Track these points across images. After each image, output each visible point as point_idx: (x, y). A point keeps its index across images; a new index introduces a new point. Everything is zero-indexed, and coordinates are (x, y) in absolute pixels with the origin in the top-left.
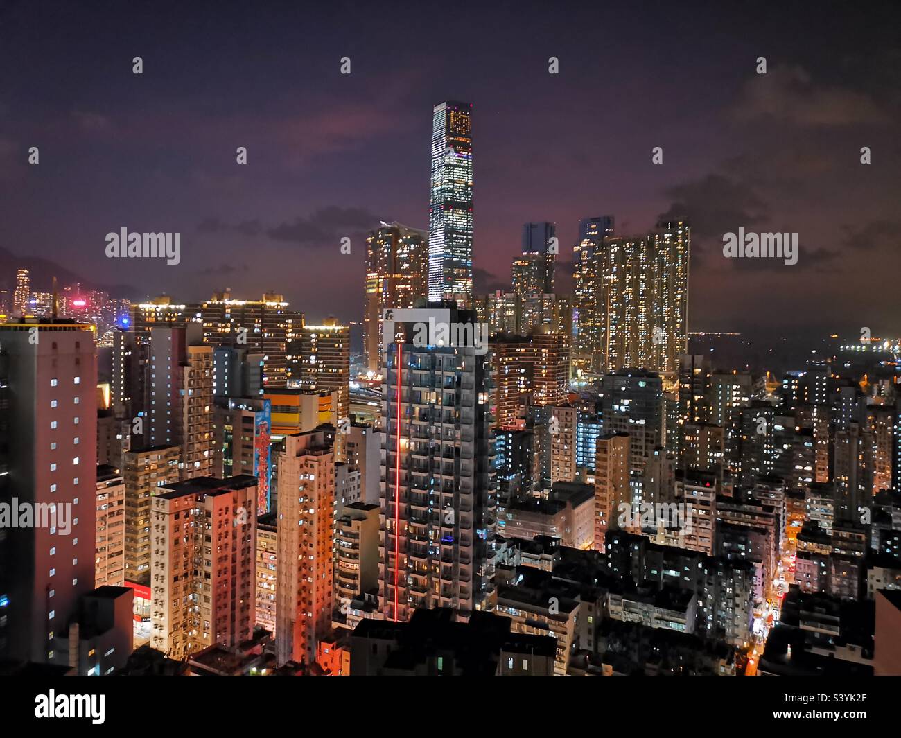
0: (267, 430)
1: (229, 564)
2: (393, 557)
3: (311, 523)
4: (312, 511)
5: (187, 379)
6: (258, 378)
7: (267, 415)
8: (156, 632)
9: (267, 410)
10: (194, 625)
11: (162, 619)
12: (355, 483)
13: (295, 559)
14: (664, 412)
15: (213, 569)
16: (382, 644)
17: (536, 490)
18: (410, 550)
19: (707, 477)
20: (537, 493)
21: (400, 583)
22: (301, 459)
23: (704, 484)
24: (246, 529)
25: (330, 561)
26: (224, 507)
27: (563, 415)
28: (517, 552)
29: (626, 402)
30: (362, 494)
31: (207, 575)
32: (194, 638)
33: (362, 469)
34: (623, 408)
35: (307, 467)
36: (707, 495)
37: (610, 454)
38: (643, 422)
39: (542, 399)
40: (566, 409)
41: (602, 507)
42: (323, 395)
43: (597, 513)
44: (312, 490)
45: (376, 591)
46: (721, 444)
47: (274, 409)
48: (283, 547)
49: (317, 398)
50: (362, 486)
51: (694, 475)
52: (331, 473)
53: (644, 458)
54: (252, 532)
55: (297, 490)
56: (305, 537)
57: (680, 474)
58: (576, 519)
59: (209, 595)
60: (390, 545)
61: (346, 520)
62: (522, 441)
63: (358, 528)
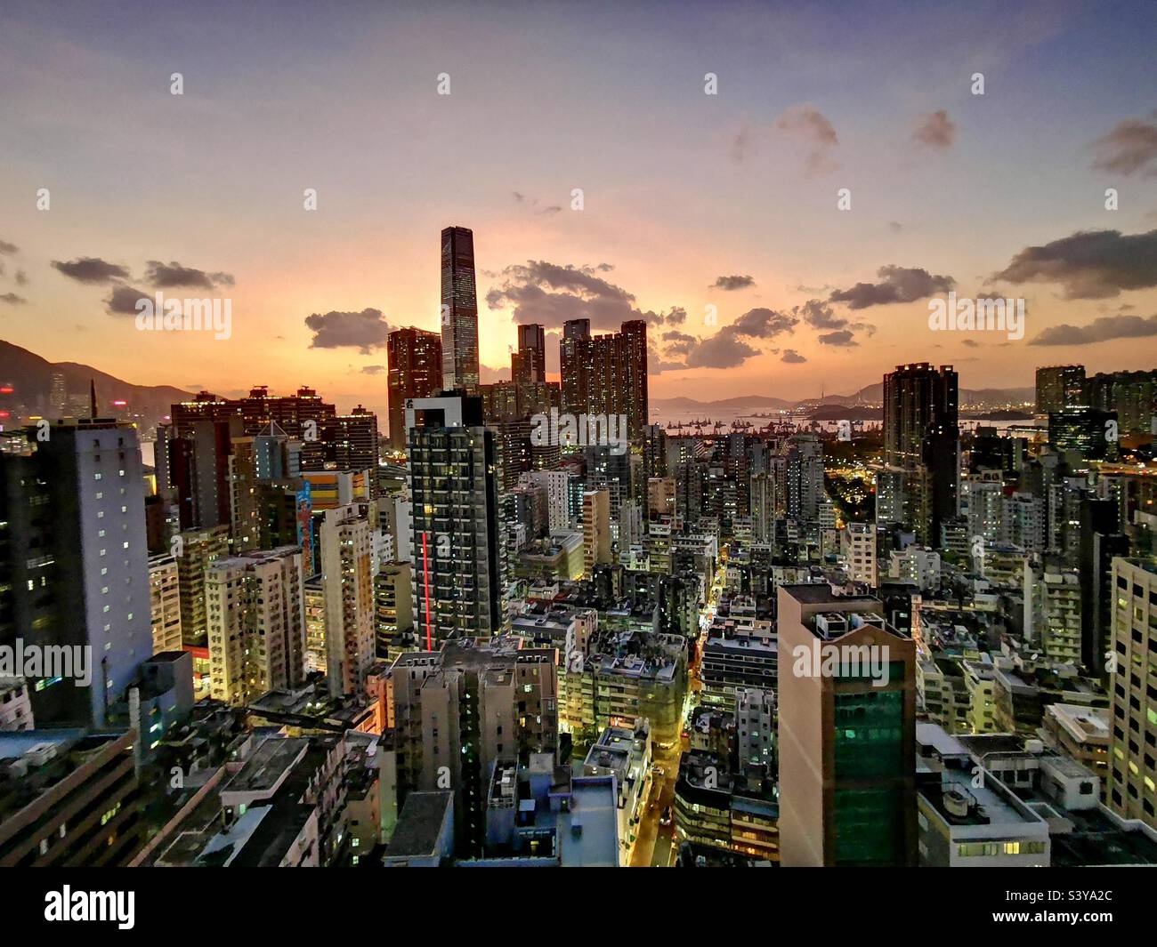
0: (308, 506)
1: (281, 621)
2: (424, 601)
3: (353, 580)
4: (352, 571)
5: (231, 466)
6: (297, 462)
7: (307, 493)
8: (216, 685)
9: (308, 488)
11: (221, 674)
12: (388, 545)
13: (340, 611)
14: (632, 470)
15: (266, 627)
16: (419, 670)
17: (538, 538)
18: (437, 595)
19: (664, 518)
20: (538, 541)
21: (432, 622)
22: (341, 528)
23: (662, 522)
24: (294, 590)
25: (371, 610)
26: (273, 574)
27: (556, 478)
28: (525, 587)
29: (605, 465)
30: (395, 554)
31: (262, 632)
32: (252, 687)
33: (394, 533)
34: (602, 470)
35: (345, 535)
36: (665, 530)
37: (594, 506)
38: (617, 479)
39: (539, 466)
40: (559, 473)
41: (589, 546)
42: (356, 473)
43: (586, 552)
44: (351, 553)
45: (411, 629)
46: (675, 492)
47: (314, 487)
48: (329, 602)
49: (350, 476)
50: (394, 547)
51: (655, 516)
52: (367, 538)
53: (619, 507)
54: (300, 592)
55: (338, 554)
56: (347, 592)
57: (645, 517)
58: (570, 558)
59: (264, 648)
60: (421, 593)
61: (383, 575)
62: (525, 500)
63: (393, 581)
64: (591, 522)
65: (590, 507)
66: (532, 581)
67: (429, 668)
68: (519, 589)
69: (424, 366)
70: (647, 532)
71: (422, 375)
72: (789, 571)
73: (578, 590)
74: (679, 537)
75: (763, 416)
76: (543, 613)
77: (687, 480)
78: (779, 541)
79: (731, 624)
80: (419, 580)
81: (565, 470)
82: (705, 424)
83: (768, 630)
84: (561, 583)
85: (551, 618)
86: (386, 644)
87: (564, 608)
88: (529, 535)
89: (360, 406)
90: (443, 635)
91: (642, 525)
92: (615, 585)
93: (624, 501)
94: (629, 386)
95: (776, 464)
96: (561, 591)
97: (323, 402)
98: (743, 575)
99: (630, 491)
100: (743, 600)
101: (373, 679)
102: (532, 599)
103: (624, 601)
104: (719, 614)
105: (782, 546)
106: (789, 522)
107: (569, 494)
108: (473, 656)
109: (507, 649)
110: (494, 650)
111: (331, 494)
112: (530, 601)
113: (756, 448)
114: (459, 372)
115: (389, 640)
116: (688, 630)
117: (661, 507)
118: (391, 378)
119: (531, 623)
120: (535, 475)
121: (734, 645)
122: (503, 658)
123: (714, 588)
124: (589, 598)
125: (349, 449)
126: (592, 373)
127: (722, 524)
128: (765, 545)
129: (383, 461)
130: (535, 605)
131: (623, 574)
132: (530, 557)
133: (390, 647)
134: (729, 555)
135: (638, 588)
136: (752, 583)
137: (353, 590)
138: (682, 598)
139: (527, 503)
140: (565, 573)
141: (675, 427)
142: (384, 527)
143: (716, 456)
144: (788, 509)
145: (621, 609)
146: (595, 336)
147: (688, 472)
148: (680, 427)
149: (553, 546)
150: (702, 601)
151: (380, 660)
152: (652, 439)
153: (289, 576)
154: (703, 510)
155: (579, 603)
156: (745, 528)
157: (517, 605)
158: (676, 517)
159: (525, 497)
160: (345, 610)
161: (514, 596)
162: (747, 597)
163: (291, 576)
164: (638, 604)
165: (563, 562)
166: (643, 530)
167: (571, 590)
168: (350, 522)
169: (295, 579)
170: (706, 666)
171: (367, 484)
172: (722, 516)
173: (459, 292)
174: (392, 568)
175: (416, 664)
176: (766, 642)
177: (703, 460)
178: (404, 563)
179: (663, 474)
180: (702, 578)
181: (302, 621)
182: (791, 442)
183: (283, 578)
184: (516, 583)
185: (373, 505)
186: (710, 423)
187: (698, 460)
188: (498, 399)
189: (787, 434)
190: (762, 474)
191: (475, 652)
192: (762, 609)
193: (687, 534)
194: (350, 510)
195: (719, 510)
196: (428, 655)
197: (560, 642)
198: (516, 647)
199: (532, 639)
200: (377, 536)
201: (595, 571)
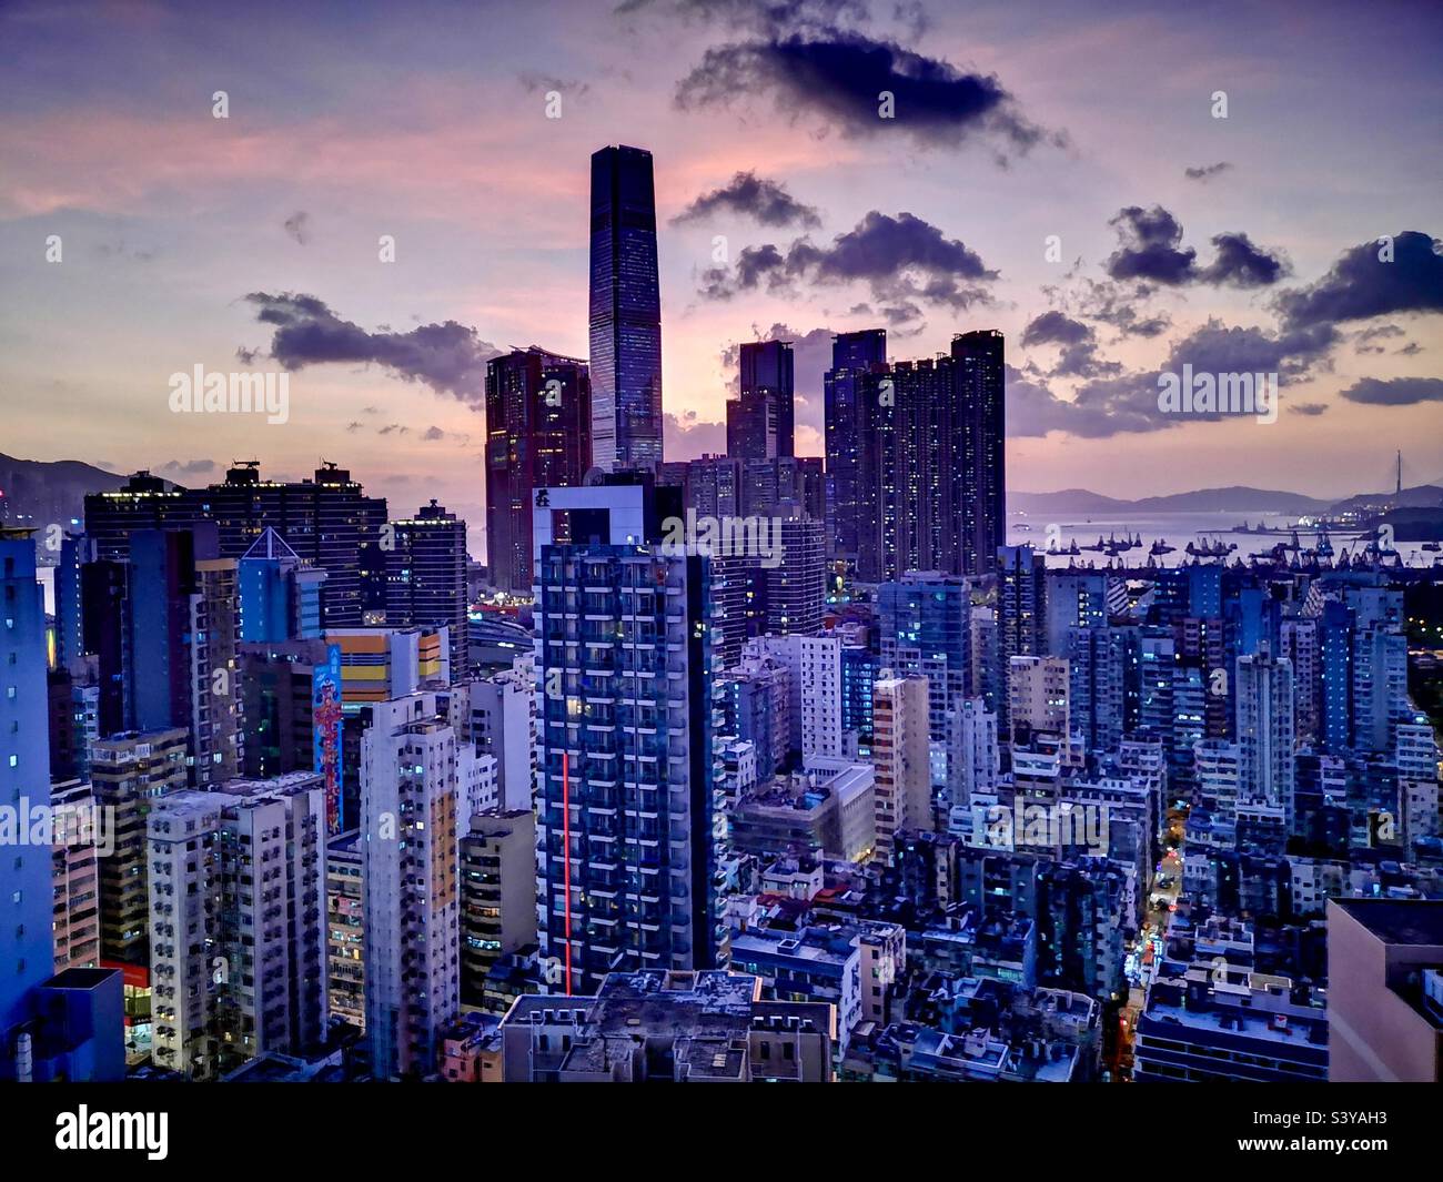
0: (336, 695)
1: (282, 921)
2: (562, 892)
3: (421, 845)
4: (420, 826)
5: (195, 615)
6: (316, 609)
7: (334, 671)
8: (161, 1040)
9: (335, 661)
10: (229, 1026)
11: (171, 1017)
12: (488, 776)
13: (395, 906)
14: (974, 639)
15: (256, 930)
16: (556, 1033)
17: (779, 772)
18: (588, 880)
19: (1045, 740)
20: (781, 778)
21: (574, 935)
22: (401, 741)
23: (1043, 749)
24: (309, 860)
25: (453, 906)
26: (271, 828)
27: (818, 651)
28: (755, 873)
29: (917, 626)
30: (500, 794)
31: (249, 941)
32: (228, 1048)
33: (498, 753)
34: (912, 636)
35: (410, 754)
36: (1048, 766)
37: (897, 710)
38: (943, 657)
39: (781, 626)
40: (824, 641)
41: (886, 793)
42: (425, 634)
43: (879, 804)
44: (420, 789)
45: (530, 948)
46: (1066, 686)
47: (345, 661)
48: (374, 887)
49: (414, 638)
50: (499, 780)
51: (1026, 736)
52: (451, 760)
53: (949, 714)
54: (320, 866)
55: (394, 793)
56: (410, 869)
57: (1003, 736)
58: (845, 815)
59: (251, 972)
60: (555, 874)
61: (477, 837)
62: (754, 695)
63: (497, 849)
64: (890, 744)
65: (887, 712)
66: (769, 860)
67: (576, 1030)
68: (743, 873)
69: (556, 425)
70: (1006, 766)
71: (553, 443)
72: (1328, 869)
73: (863, 884)
74: (1077, 783)
75: (1262, 530)
76: (794, 928)
77: (1092, 665)
78: (1302, 803)
79: (1200, 977)
80: (552, 846)
81: (837, 635)
82: (1125, 546)
83: (1286, 996)
84: (828, 867)
85: (811, 939)
86: (481, 977)
87: (836, 921)
88: (764, 766)
89: (433, 502)
90: (600, 963)
91: (996, 753)
92: (942, 877)
93: (958, 702)
94: (965, 465)
95: (1293, 635)
96: (829, 883)
97: (364, 493)
98: (1221, 873)
99: (968, 684)
100: (1225, 927)
101: (455, 1047)
102: (771, 897)
103: (960, 912)
104: (1171, 953)
105: (1309, 813)
106: (1325, 762)
107: (843, 684)
108: (661, 1010)
109: (731, 999)
110: (704, 1000)
111: (377, 673)
112: (765, 901)
113: (1246, 598)
114: (624, 436)
115: (486, 969)
116: (1101, 984)
117: (1037, 716)
118: (491, 449)
119: (770, 948)
120: (774, 643)
121: (1207, 1023)
122: (722, 1018)
123: (1155, 897)
124: (889, 901)
125: (412, 586)
126: (890, 437)
127: (1170, 759)
128: (1272, 809)
129: (475, 612)
130: (775, 911)
131: (958, 856)
132: (765, 810)
133: (487, 983)
134: (1189, 827)
135: (991, 885)
136: (1242, 891)
137: (421, 864)
138: (1087, 915)
139: (760, 697)
140: (834, 844)
141: (1064, 552)
142: (481, 741)
143: (1154, 614)
144: (1321, 732)
145: (956, 929)
146: (898, 365)
147: (1093, 647)
148: (1075, 551)
149: (812, 790)
150: (1132, 923)
151: (469, 1009)
152: (1017, 574)
153: (299, 833)
154: (1128, 727)
155: (865, 910)
156: (1223, 771)
157: (740, 907)
158: (1069, 741)
159: (758, 689)
160: (403, 904)
161: (734, 890)
162: (1234, 922)
163: (304, 832)
164: (991, 921)
165: (832, 824)
166: (997, 765)
167: (848, 883)
168: (420, 730)
169: (310, 840)
170: (1146, 1065)
171: (445, 654)
172: (1170, 744)
173: (627, 278)
174: (496, 822)
175: (550, 1020)
176: (1282, 1024)
177: (1129, 622)
178: (520, 813)
179: (1040, 648)
180: (1131, 871)
181: (320, 923)
182: (1327, 586)
183: (289, 835)
184: (737, 862)
185: (458, 696)
186: (1139, 544)
187: (1115, 621)
188: (699, 490)
189: (1314, 570)
190: (1264, 656)
191: (665, 1001)
192: (1266, 950)
193: (1095, 777)
194: (419, 706)
195: (1166, 729)
196: (573, 1004)
197: (829, 992)
198: (747, 997)
199: (772, 982)
200: (467, 757)
201: (899, 845)
